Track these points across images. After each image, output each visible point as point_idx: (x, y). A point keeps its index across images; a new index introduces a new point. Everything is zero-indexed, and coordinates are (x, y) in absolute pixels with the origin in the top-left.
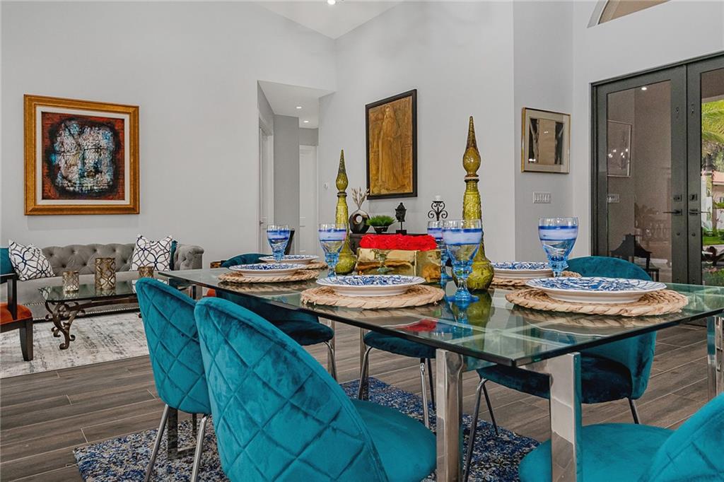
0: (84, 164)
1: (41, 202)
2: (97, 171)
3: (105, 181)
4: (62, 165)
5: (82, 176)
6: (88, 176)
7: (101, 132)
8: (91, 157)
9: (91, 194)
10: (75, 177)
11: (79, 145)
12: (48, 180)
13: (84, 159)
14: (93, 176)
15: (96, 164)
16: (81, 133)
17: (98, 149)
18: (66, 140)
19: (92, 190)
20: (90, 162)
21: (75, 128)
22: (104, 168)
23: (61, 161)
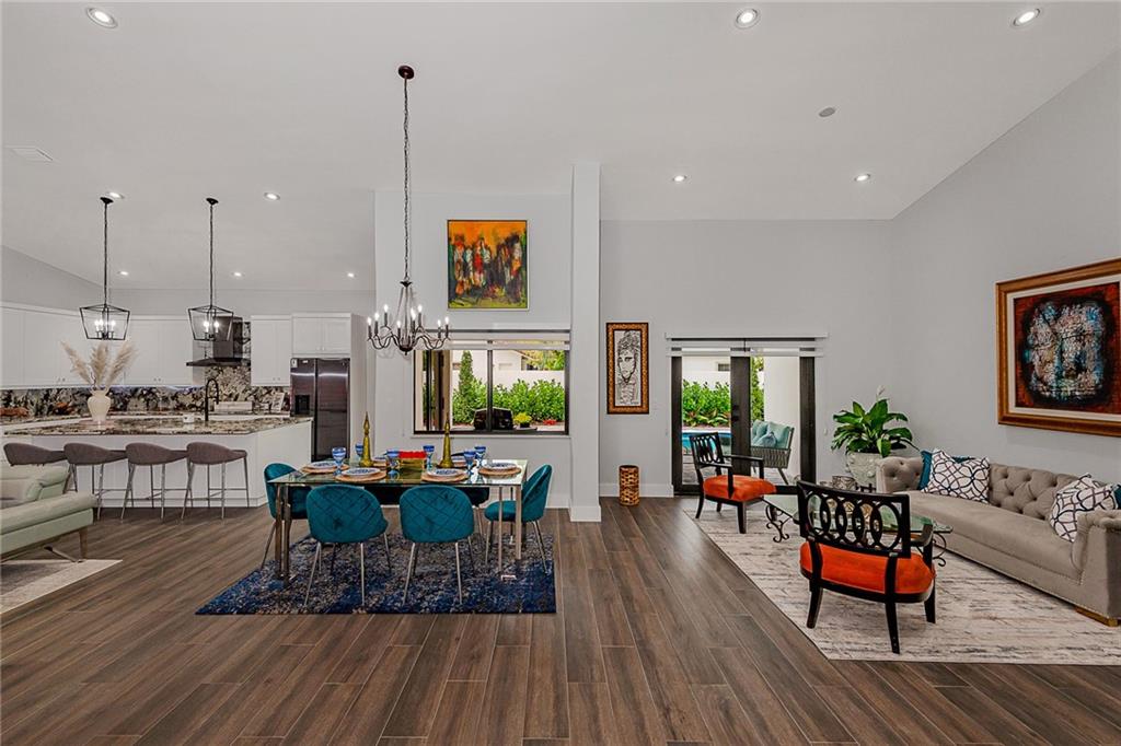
0: (1062, 359)
1: (1013, 410)
2: (1079, 368)
3: (1092, 383)
4: (1036, 363)
5: (1059, 377)
6: (1067, 376)
7: (1084, 310)
8: (1071, 349)
9: (1071, 403)
10: (1051, 378)
11: (1056, 334)
12: (1021, 384)
13: (1062, 352)
14: (1074, 377)
15: (1078, 358)
16: (1058, 317)
17: (1080, 335)
18: (1041, 329)
19: (1073, 396)
20: (1070, 356)
21: (1050, 312)
22: (1089, 365)
23: (1035, 358)
